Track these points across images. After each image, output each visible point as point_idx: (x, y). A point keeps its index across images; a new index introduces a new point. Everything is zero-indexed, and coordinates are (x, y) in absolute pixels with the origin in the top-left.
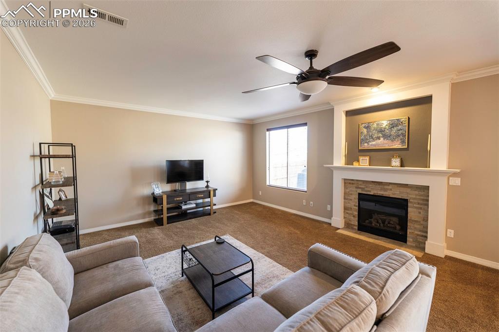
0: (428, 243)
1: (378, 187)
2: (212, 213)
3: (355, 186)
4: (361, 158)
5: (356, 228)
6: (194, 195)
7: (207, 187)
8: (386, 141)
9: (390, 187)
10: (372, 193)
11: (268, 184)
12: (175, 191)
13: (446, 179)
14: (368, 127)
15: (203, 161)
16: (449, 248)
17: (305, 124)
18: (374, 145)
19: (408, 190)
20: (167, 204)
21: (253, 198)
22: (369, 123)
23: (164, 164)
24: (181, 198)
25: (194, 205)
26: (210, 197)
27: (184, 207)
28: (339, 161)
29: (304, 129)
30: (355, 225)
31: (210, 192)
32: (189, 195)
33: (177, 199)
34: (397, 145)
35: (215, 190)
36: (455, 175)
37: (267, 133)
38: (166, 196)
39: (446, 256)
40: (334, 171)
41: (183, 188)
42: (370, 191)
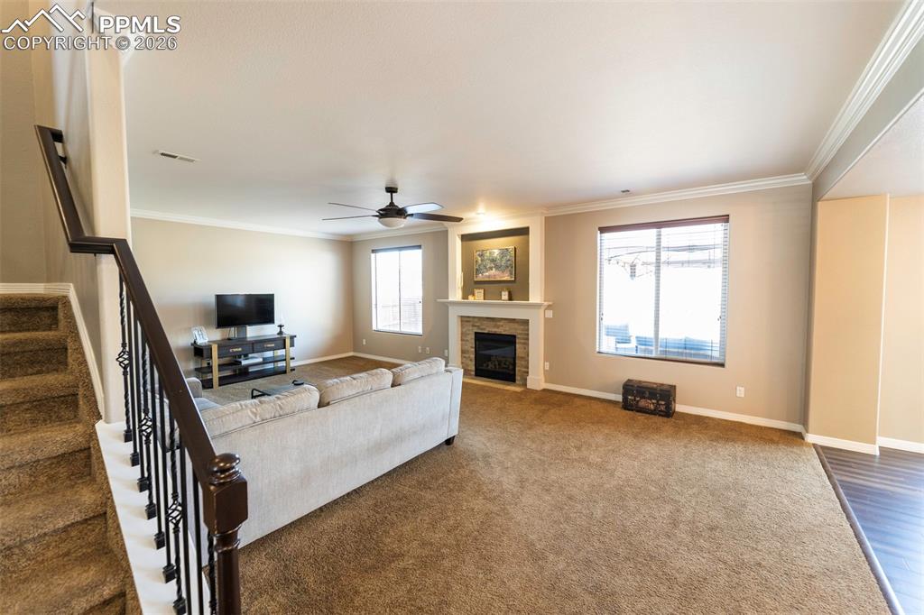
0: (529, 379)
1: (492, 323)
2: (288, 370)
3: (471, 323)
4: (476, 291)
5: (473, 373)
6: (259, 345)
7: (281, 333)
8: (497, 273)
9: (501, 323)
10: (486, 332)
11: (374, 328)
12: (229, 339)
13: (542, 311)
14: (481, 255)
15: (273, 295)
16: (546, 381)
17: (419, 247)
18: (489, 277)
19: (516, 326)
20: (219, 358)
21: (354, 351)
22: (483, 251)
23: (213, 300)
24: (240, 349)
25: (261, 360)
26: (285, 348)
27: (244, 363)
28: (456, 294)
29: (418, 253)
30: (471, 371)
31: (285, 341)
32: (253, 344)
33: (235, 350)
34: (506, 277)
35: (292, 338)
36: (549, 307)
37: (373, 255)
38: (216, 346)
39: (544, 390)
40: (450, 308)
41: (241, 336)
42: (484, 329)
